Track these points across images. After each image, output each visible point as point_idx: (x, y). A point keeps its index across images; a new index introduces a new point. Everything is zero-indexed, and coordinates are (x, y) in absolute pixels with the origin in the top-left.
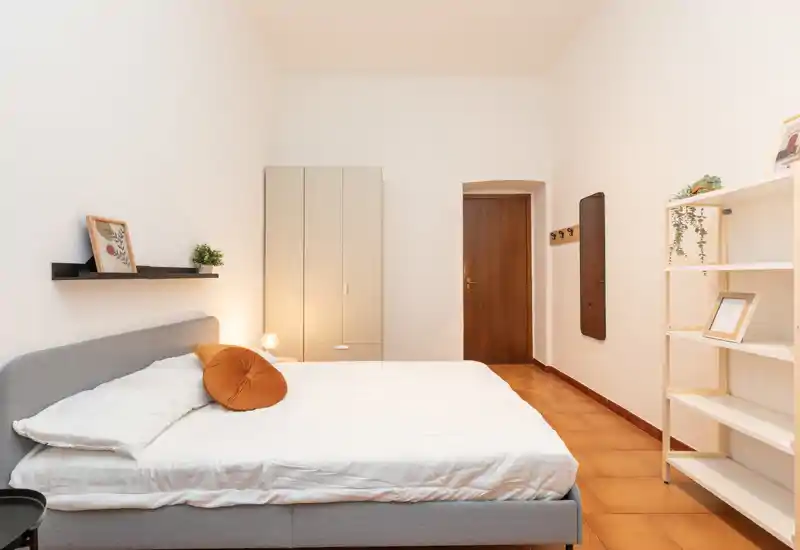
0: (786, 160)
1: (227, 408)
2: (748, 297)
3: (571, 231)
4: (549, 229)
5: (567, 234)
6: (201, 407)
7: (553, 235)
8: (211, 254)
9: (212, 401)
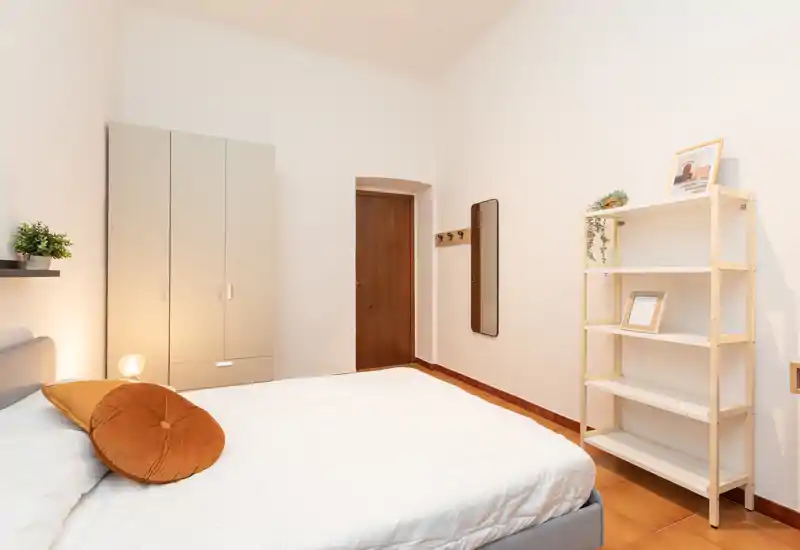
0: (683, 184)
1: (145, 482)
2: (658, 295)
3: (461, 234)
4: (436, 231)
5: (457, 237)
6: (92, 491)
7: (440, 237)
8: (51, 240)
9: (109, 471)
